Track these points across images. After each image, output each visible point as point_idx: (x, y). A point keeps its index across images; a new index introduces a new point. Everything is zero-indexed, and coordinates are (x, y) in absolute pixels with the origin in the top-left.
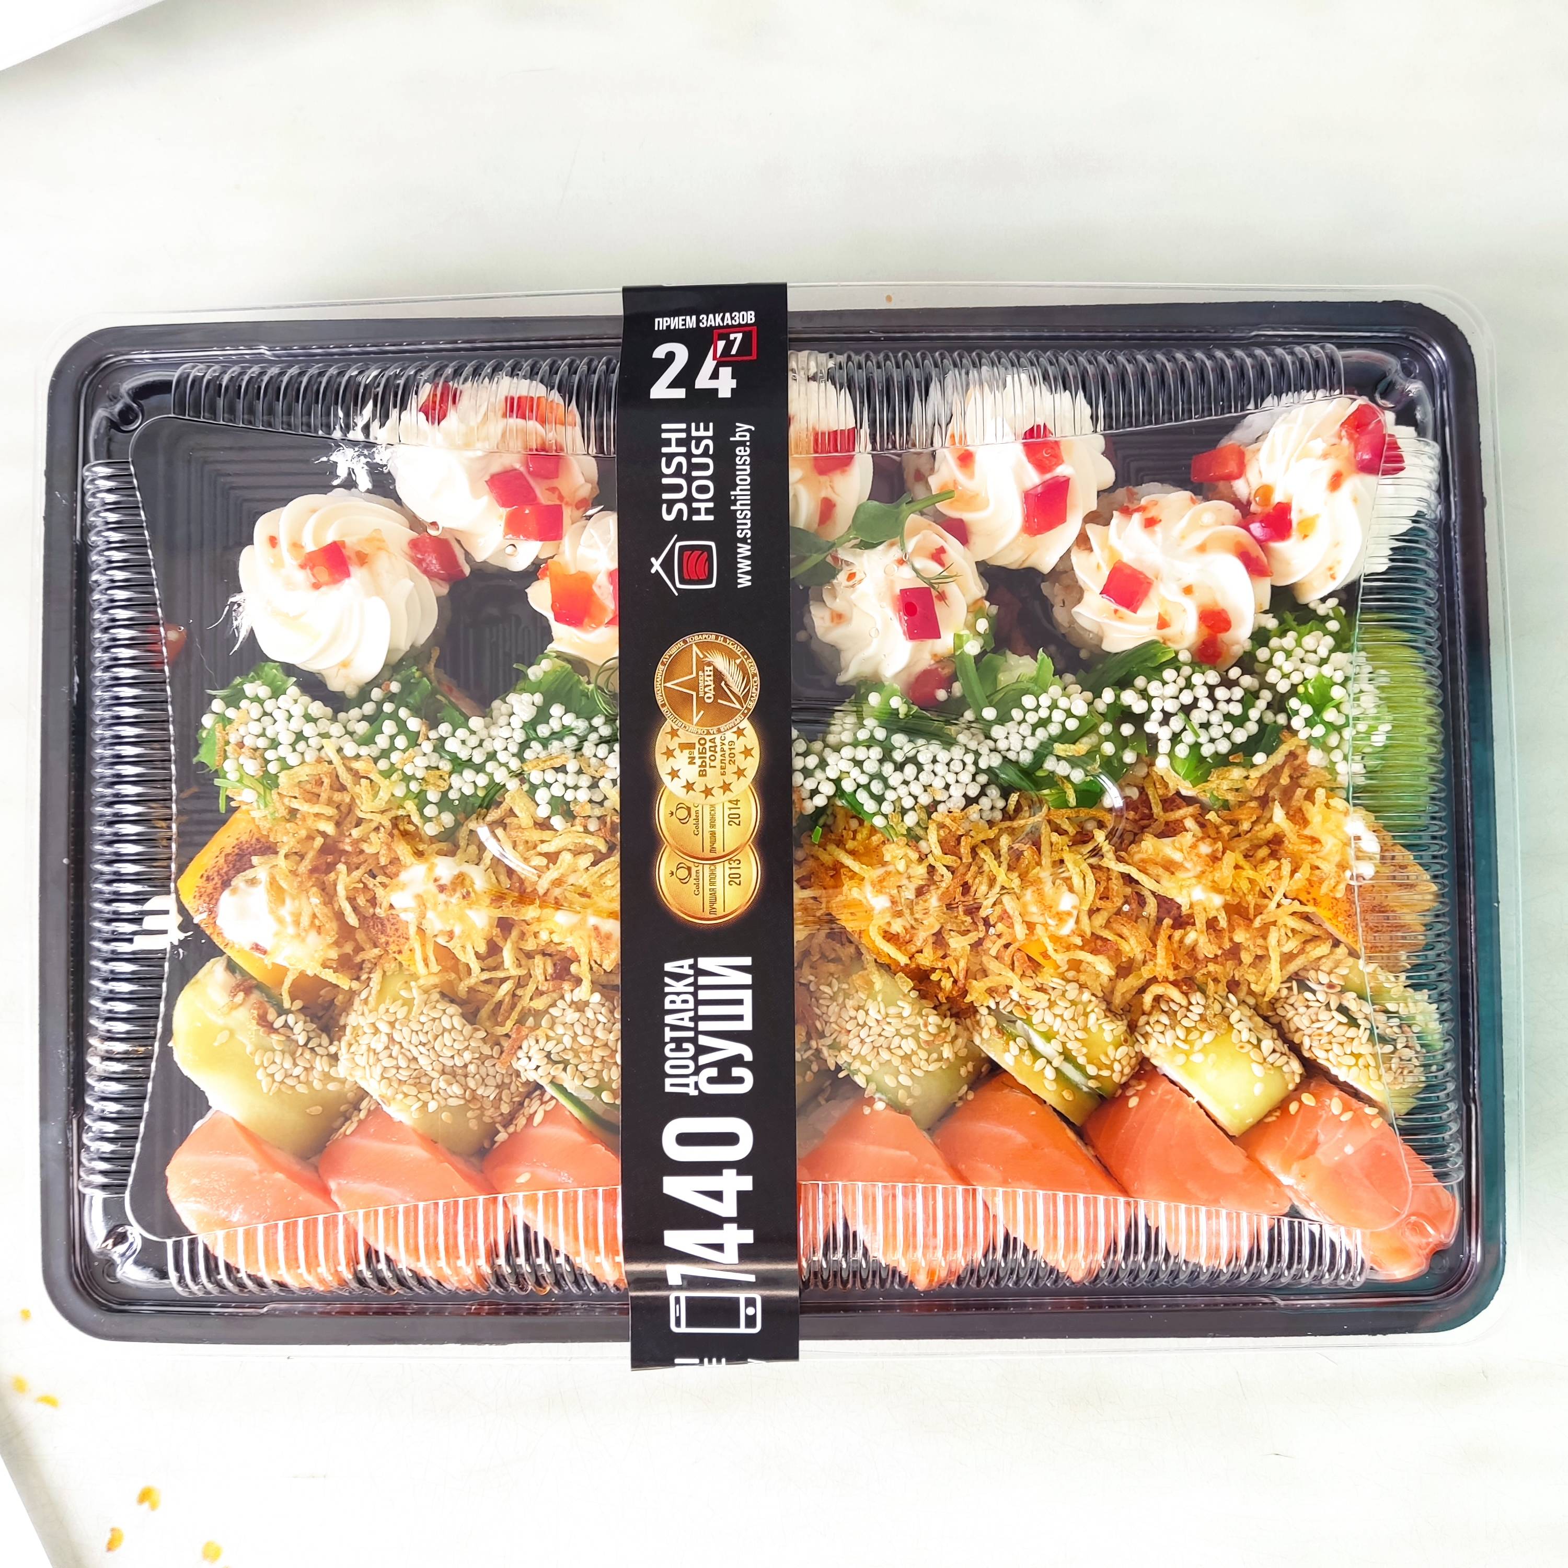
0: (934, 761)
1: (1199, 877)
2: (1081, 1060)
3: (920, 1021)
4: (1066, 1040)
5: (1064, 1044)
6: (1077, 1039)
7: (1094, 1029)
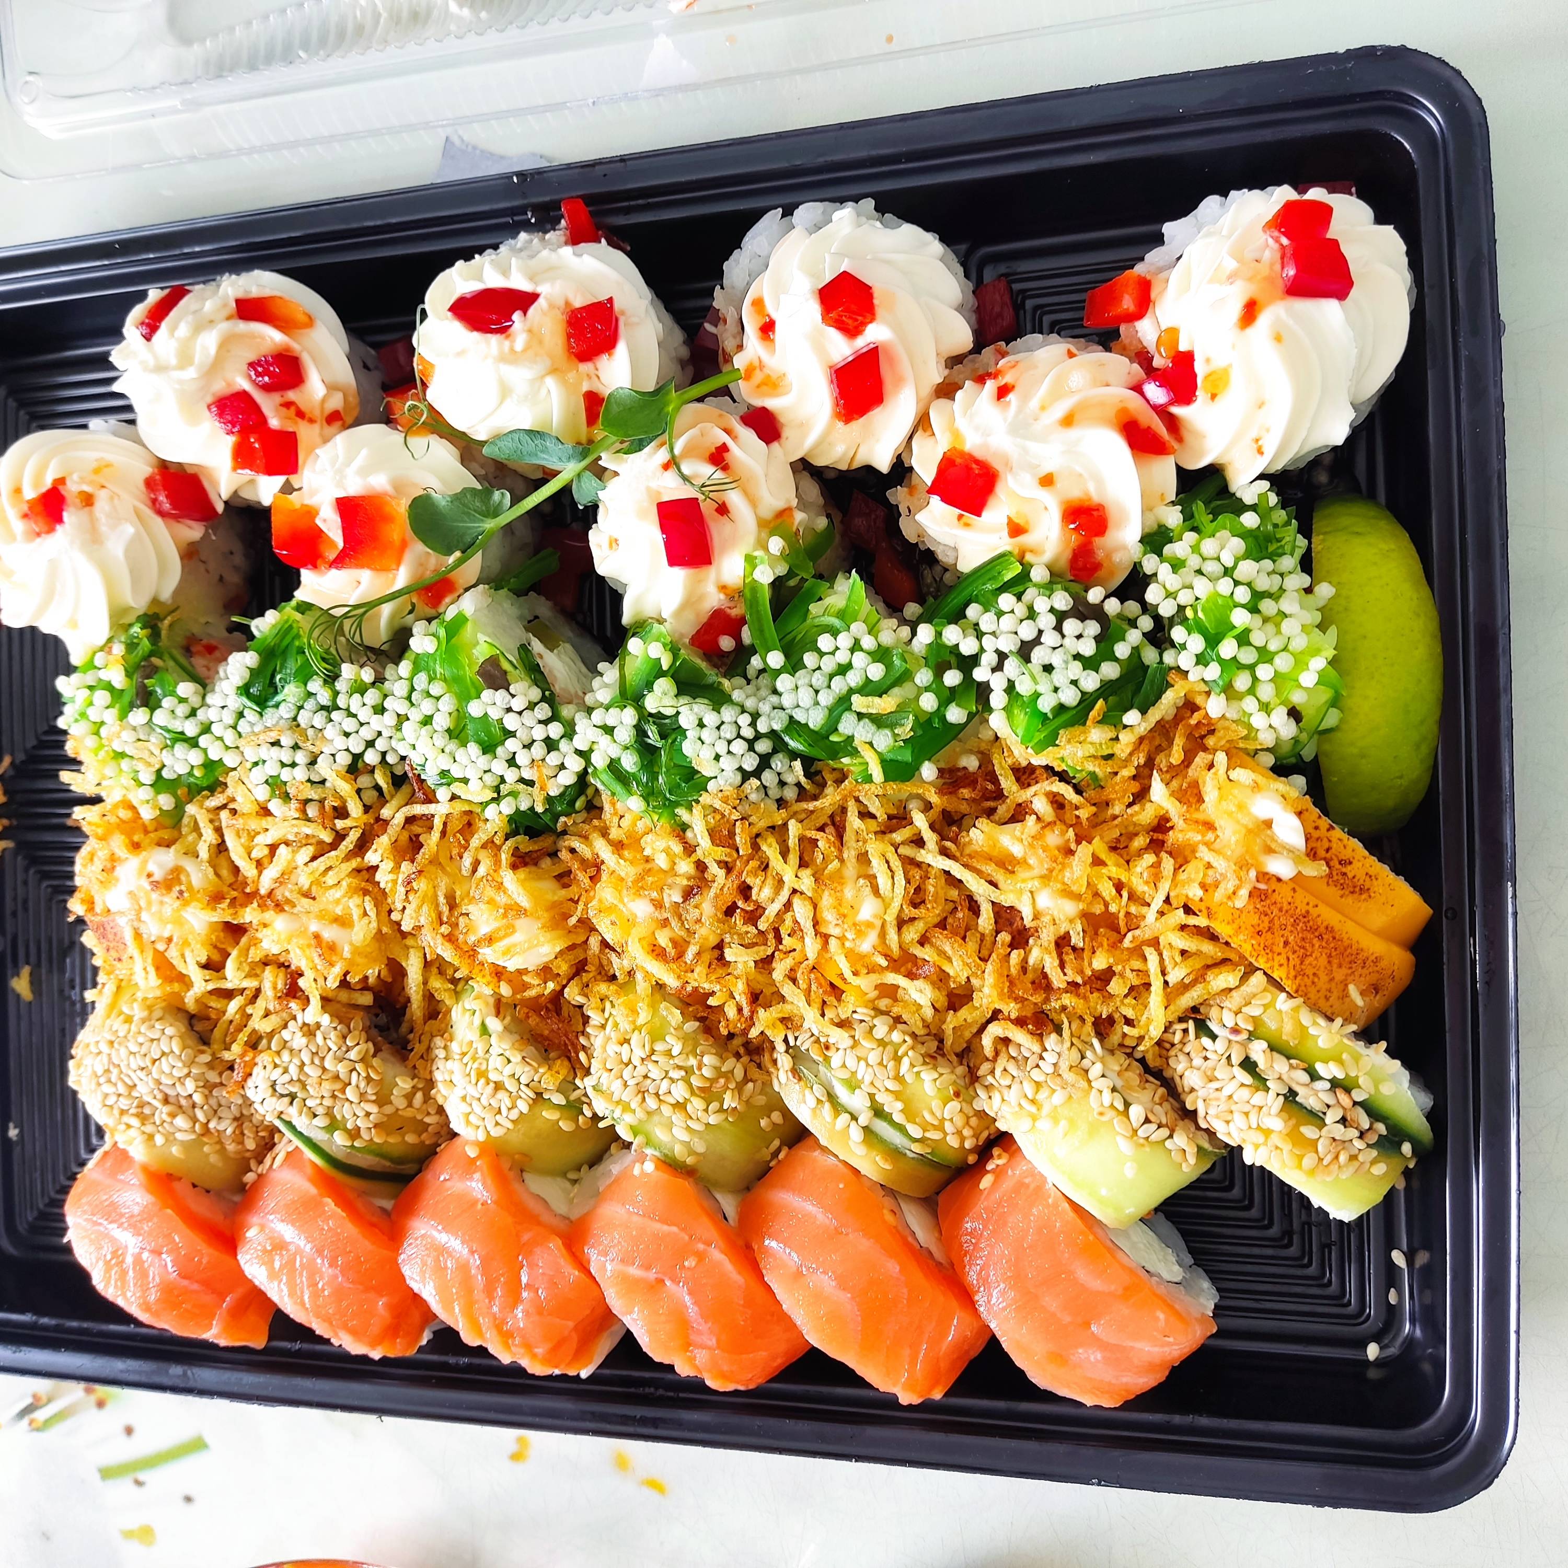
0: (701, 725)
1: (1046, 878)
2: (898, 1118)
3: (693, 1061)
4: (874, 1091)
5: (872, 1096)
6: (887, 1089)
7: (909, 1078)
